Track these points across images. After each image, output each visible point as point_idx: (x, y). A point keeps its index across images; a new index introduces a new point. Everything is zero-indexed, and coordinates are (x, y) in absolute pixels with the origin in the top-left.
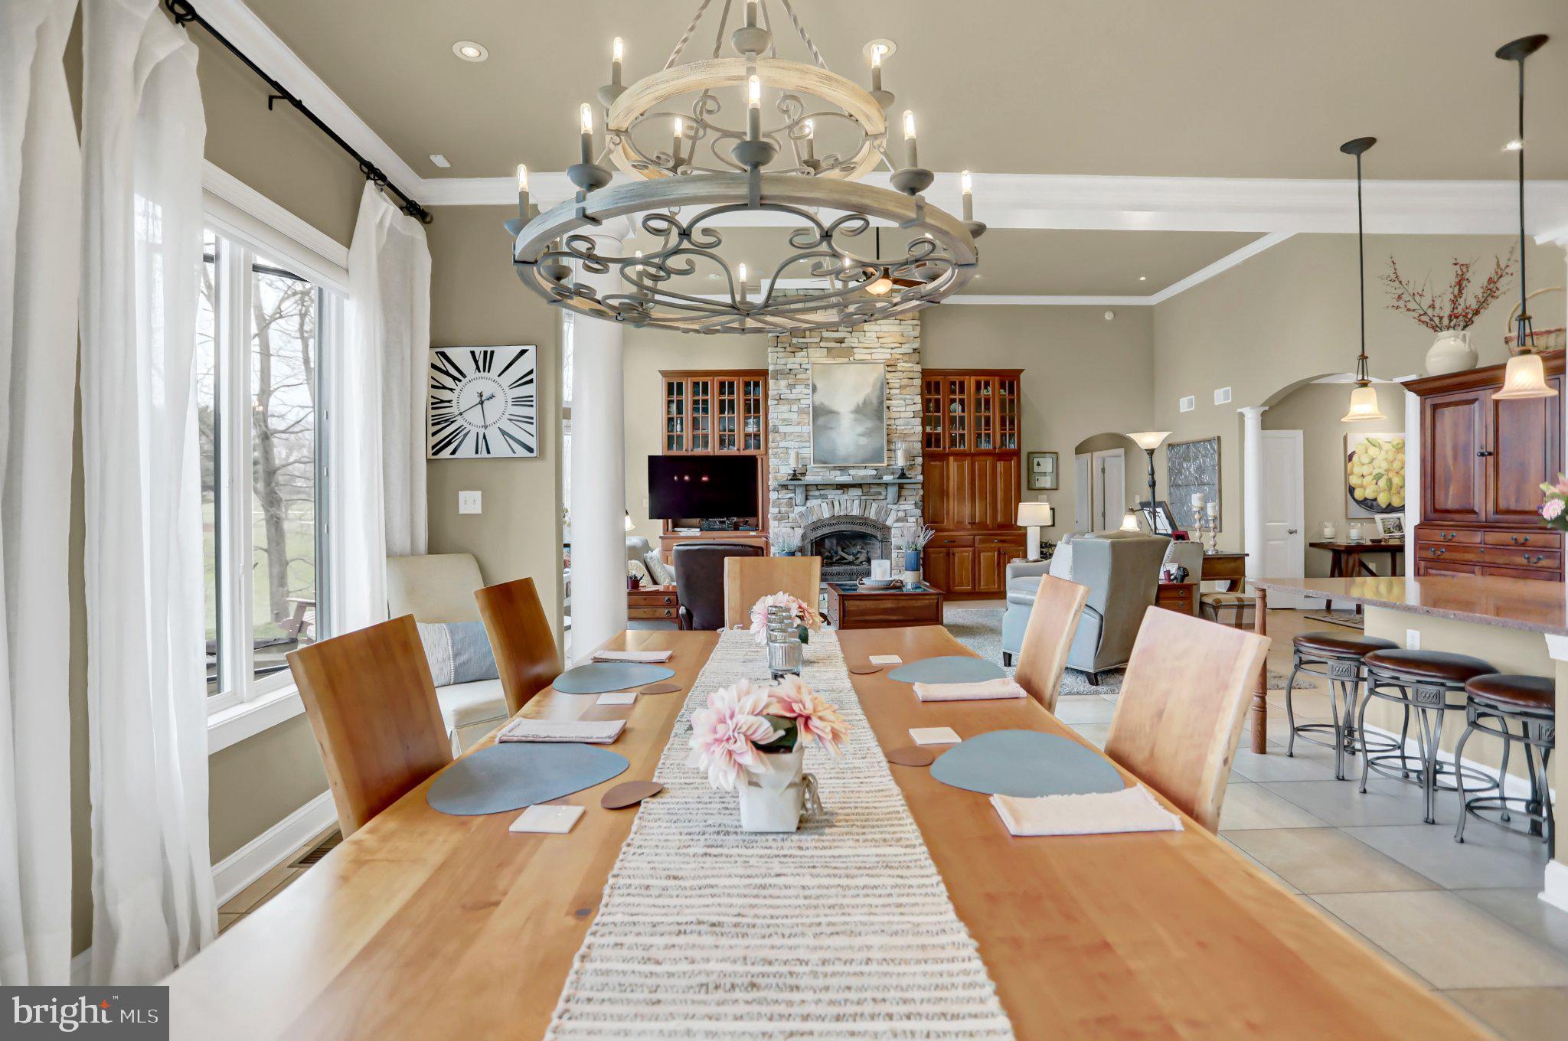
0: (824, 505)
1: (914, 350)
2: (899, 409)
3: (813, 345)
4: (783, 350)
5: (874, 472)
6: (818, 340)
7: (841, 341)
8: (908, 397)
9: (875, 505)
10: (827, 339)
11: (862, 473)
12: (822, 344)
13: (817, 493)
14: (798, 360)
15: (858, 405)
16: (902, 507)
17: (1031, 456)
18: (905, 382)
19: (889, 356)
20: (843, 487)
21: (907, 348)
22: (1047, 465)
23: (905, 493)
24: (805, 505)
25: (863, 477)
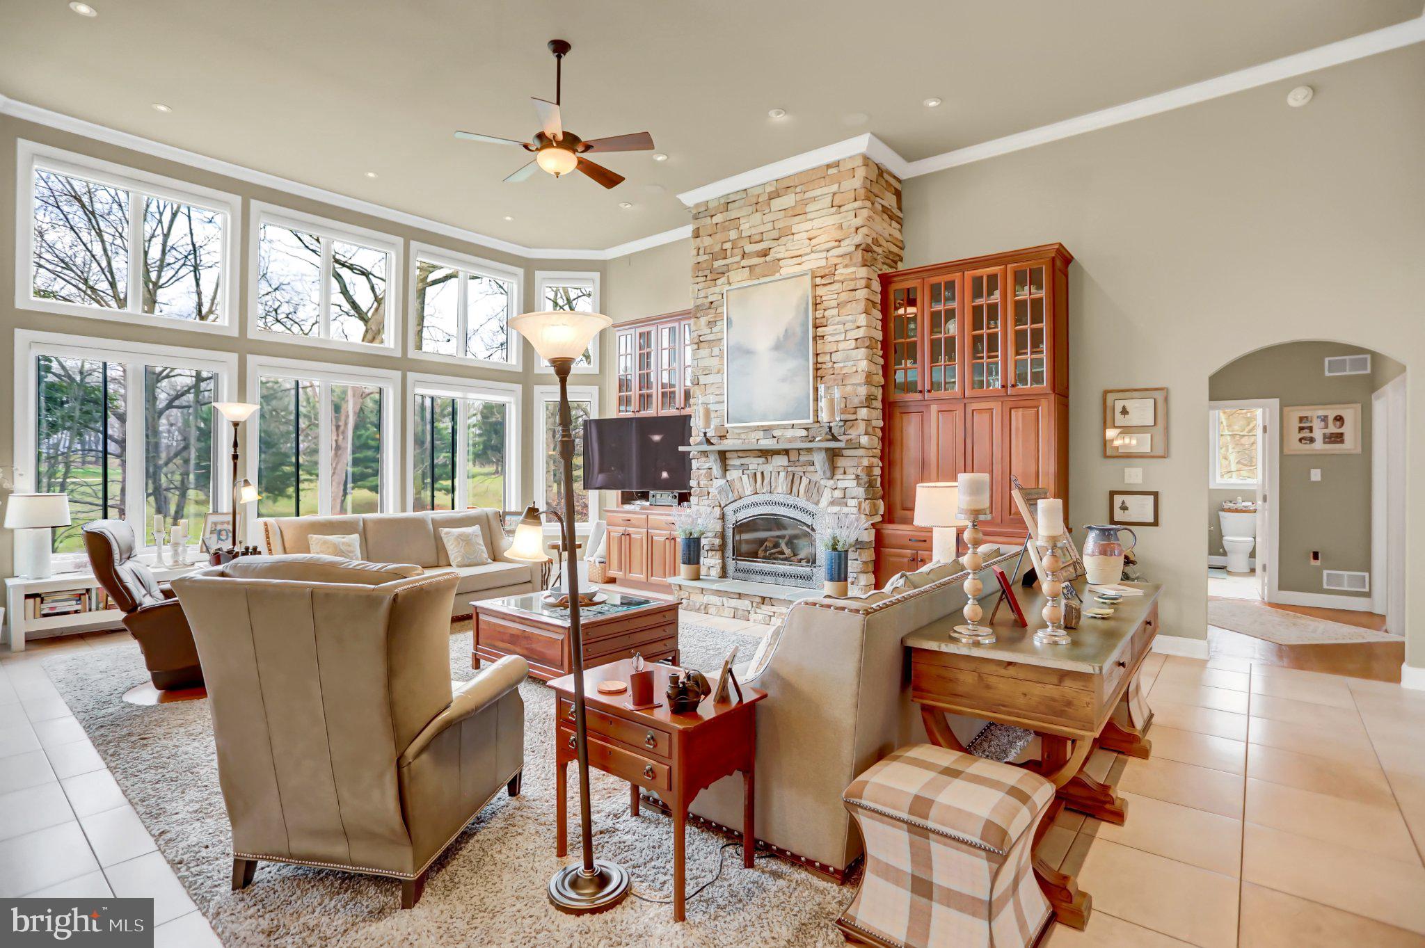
0: (745, 478)
1: (857, 246)
2: (836, 339)
3: (735, 266)
4: (704, 279)
5: (804, 433)
6: (738, 258)
7: (765, 253)
8: (850, 318)
9: (805, 481)
10: (751, 255)
11: (790, 433)
12: (744, 263)
13: (737, 462)
14: (717, 289)
15: (778, 338)
16: (841, 484)
17: (1110, 397)
18: (844, 297)
19: (823, 263)
20: (766, 454)
21: (848, 246)
22: (1141, 411)
23: (841, 462)
24: (724, 476)
25: (790, 440)
